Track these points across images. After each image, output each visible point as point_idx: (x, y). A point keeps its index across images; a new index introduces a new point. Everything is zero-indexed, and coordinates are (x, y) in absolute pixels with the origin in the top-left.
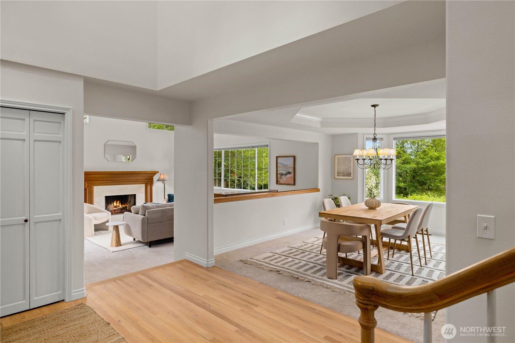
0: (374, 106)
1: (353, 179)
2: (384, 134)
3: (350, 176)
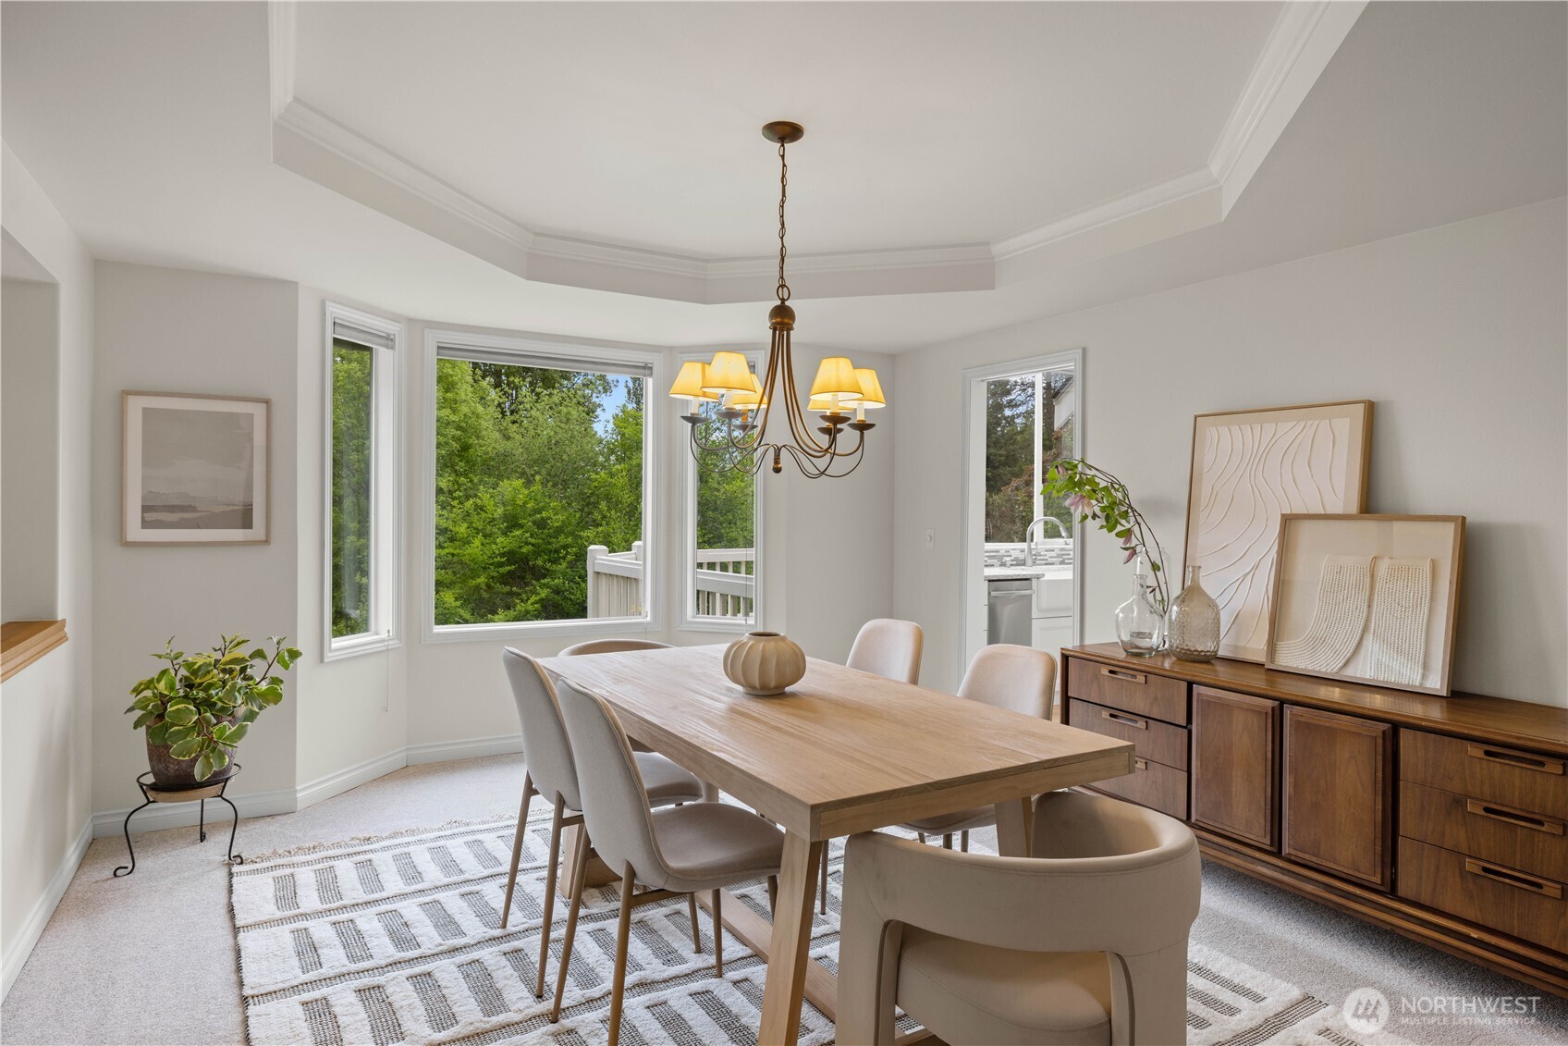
1: (267, 542)
2: (396, 318)
3: (247, 523)
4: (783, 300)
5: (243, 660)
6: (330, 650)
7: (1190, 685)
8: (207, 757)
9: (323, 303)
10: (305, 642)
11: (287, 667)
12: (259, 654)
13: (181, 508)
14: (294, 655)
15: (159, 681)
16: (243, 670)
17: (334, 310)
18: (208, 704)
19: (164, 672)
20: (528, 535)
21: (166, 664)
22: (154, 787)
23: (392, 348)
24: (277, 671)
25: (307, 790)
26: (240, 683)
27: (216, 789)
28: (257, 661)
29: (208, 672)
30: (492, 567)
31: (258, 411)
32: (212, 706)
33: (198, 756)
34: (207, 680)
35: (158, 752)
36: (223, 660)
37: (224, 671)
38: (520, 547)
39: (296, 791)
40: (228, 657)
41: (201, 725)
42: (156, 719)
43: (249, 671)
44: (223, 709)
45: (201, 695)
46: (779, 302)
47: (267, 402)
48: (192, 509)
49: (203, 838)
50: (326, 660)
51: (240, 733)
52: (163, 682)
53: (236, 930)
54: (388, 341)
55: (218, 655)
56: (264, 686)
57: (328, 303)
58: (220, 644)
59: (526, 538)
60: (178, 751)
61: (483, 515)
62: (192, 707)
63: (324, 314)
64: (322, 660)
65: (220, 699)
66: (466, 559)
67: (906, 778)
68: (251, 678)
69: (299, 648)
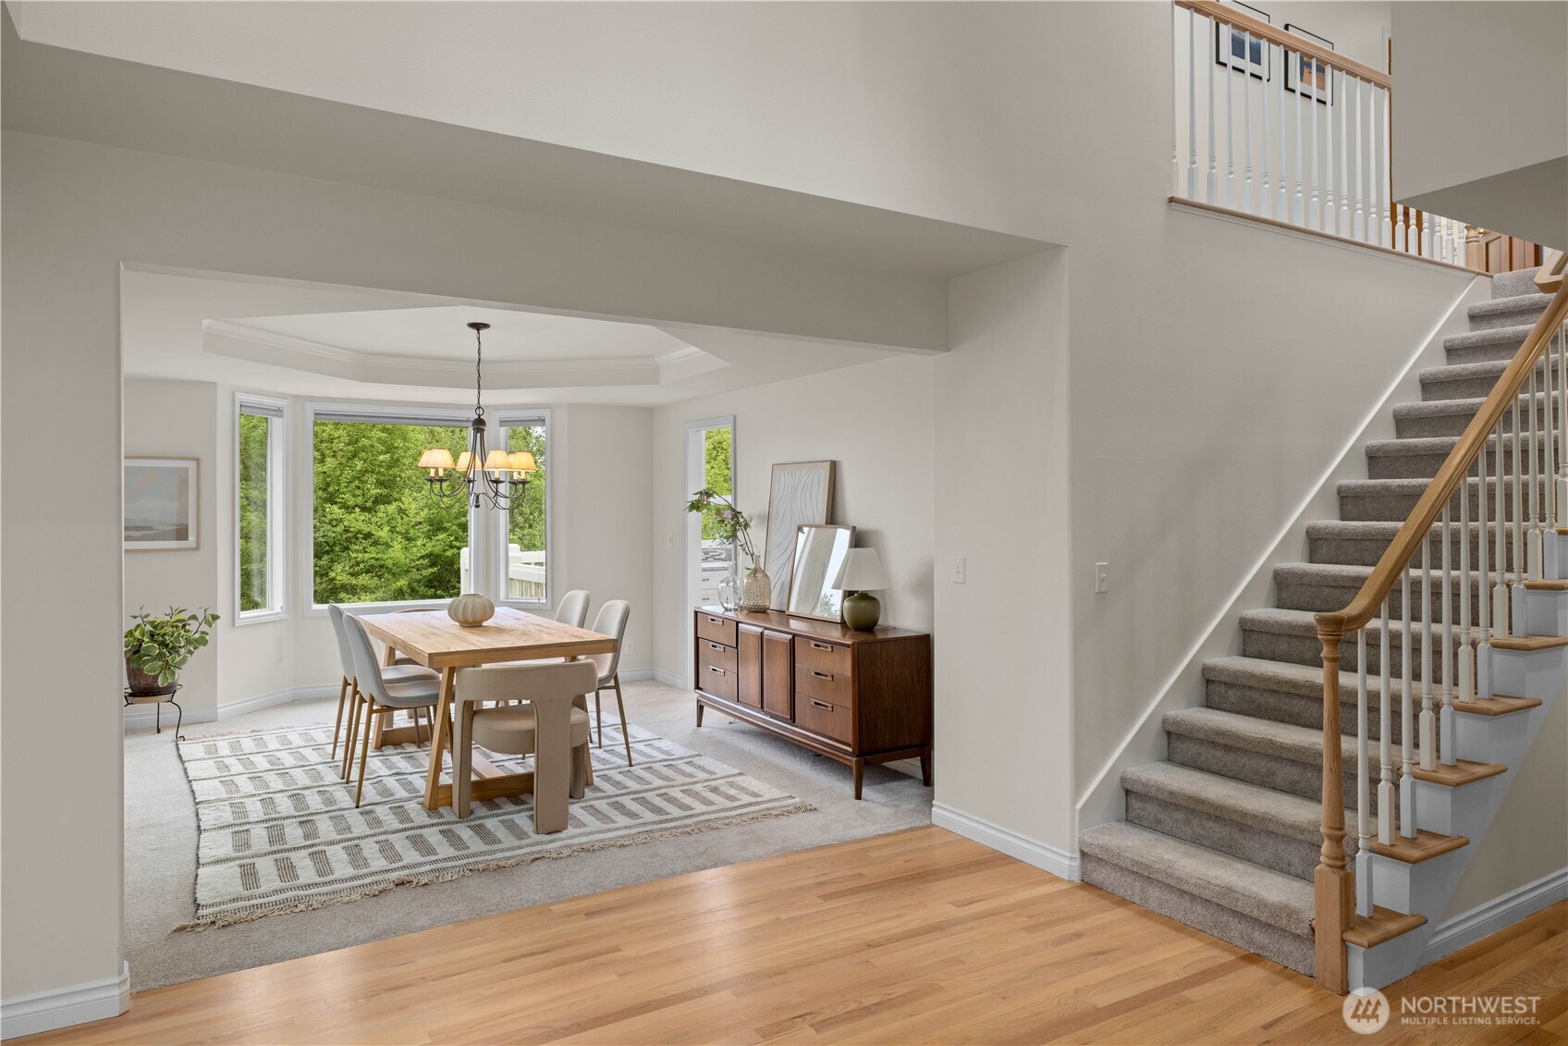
0: (477, 326)
1: (197, 548)
2: (283, 396)
3: (185, 537)
4: (479, 416)
5: (184, 620)
6: (240, 619)
7: (737, 623)
8: (165, 674)
9: (233, 393)
10: (222, 609)
11: (210, 626)
12: (194, 617)
13: (144, 528)
14: (215, 618)
15: (135, 631)
16: (184, 626)
17: (241, 397)
18: (163, 644)
19: (138, 626)
20: (452, 538)
21: (139, 621)
22: (131, 695)
23: (282, 416)
24: (204, 627)
25: (223, 709)
26: (183, 633)
27: (168, 697)
28: (192, 622)
29: (163, 627)
30: (414, 570)
31: (191, 465)
32: (167, 646)
33: (159, 673)
34: (163, 631)
35: (134, 673)
36: (172, 620)
37: (172, 626)
38: (445, 551)
39: (217, 708)
40: (174, 618)
41: (161, 656)
42: (135, 654)
43: (187, 627)
44: (173, 648)
45: (161, 639)
46: (477, 417)
47: (197, 460)
48: (150, 528)
49: (159, 731)
50: (236, 625)
51: (183, 661)
52: (138, 631)
53: (183, 762)
54: (279, 412)
55: (168, 618)
56: (197, 636)
57: (237, 393)
58: (169, 611)
59: (451, 542)
60: (148, 669)
61: (406, 519)
62: (156, 645)
63: (234, 401)
64: (233, 625)
65: (171, 642)
66: (389, 563)
67: (480, 644)
68: (188, 631)
69: (218, 614)
